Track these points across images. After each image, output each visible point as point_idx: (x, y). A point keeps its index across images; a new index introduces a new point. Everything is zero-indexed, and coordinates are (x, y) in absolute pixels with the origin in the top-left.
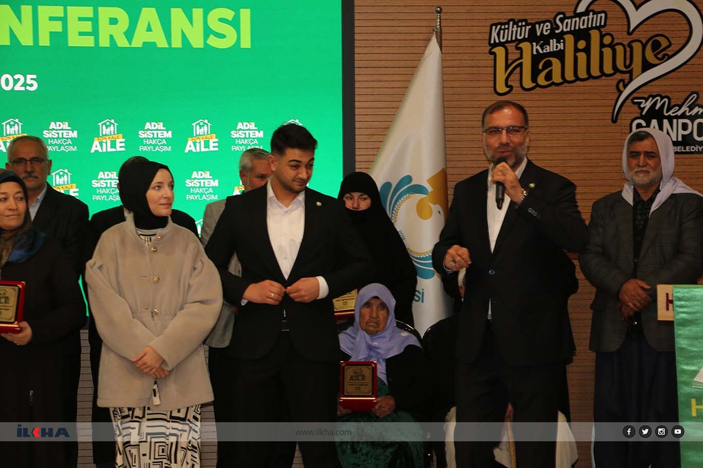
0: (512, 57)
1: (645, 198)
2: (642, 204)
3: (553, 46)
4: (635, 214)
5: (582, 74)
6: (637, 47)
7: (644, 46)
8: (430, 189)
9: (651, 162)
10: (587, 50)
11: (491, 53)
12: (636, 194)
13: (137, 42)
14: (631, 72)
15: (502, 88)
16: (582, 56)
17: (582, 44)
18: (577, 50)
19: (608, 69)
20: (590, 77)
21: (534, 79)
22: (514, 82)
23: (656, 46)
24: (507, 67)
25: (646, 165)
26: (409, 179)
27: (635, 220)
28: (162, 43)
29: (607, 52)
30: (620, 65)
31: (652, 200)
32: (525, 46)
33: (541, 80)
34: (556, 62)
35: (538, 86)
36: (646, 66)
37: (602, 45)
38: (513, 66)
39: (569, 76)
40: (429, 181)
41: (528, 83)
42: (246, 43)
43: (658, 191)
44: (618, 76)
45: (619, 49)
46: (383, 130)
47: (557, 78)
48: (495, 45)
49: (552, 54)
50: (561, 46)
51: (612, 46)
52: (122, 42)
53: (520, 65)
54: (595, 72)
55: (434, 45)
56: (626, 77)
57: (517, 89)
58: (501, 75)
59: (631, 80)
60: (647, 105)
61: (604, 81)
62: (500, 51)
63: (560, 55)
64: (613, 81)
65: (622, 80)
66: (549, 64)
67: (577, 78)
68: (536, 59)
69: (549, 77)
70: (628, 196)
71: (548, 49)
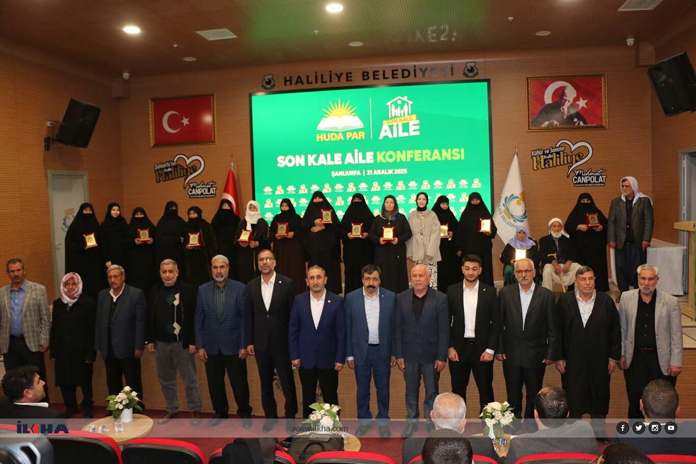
0: (538, 160)
1: (630, 199)
2: (629, 201)
3: (550, 156)
4: (626, 204)
5: (558, 164)
6: (574, 156)
7: (576, 156)
8: (520, 197)
9: (628, 189)
10: (560, 157)
11: (532, 158)
12: (626, 197)
13: (433, 159)
14: (572, 163)
15: (535, 168)
16: (558, 159)
17: (558, 156)
18: (556, 157)
19: (566, 162)
20: (560, 165)
21: (545, 166)
22: (539, 166)
23: (579, 156)
24: (537, 162)
25: (626, 189)
26: (513, 195)
27: (626, 207)
28: (439, 159)
29: (565, 157)
30: (569, 161)
31: (633, 200)
32: (542, 156)
33: (547, 166)
34: (551, 161)
35: (546, 168)
36: (577, 161)
37: (564, 156)
38: (538, 162)
39: (555, 164)
40: (520, 195)
41: (543, 167)
42: (463, 158)
43: (634, 197)
44: (569, 164)
45: (569, 157)
46: (504, 181)
47: (551, 165)
48: (533, 156)
49: (550, 159)
50: (552, 156)
51: (567, 156)
52: (429, 159)
53: (540, 162)
54: (562, 163)
55: (516, 156)
56: (571, 165)
57: (540, 169)
58: (535, 165)
59: (572, 165)
60: (577, 173)
61: (564, 166)
62: (534, 158)
63: (552, 159)
64: (567, 166)
65: (570, 166)
66: (549, 161)
67: (557, 165)
68: (545, 160)
69: (549, 165)
70: (623, 199)
71: (548, 157)
